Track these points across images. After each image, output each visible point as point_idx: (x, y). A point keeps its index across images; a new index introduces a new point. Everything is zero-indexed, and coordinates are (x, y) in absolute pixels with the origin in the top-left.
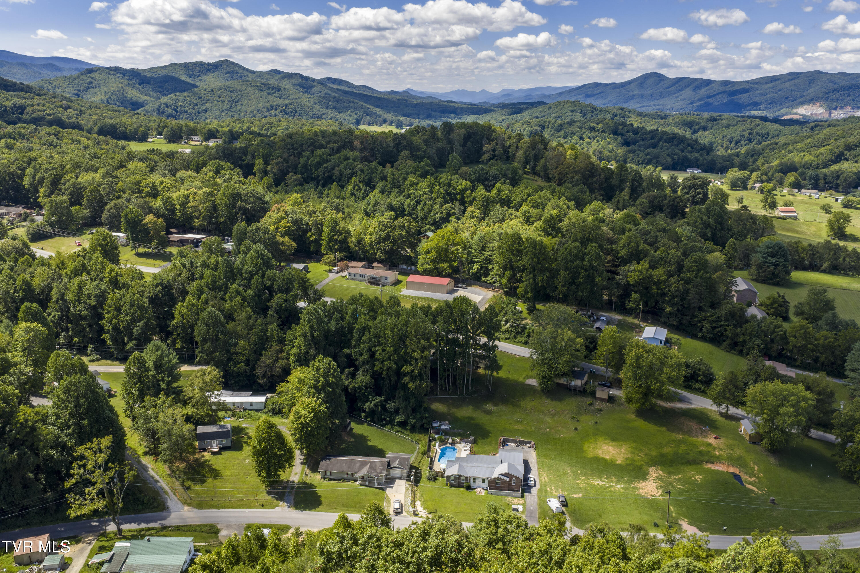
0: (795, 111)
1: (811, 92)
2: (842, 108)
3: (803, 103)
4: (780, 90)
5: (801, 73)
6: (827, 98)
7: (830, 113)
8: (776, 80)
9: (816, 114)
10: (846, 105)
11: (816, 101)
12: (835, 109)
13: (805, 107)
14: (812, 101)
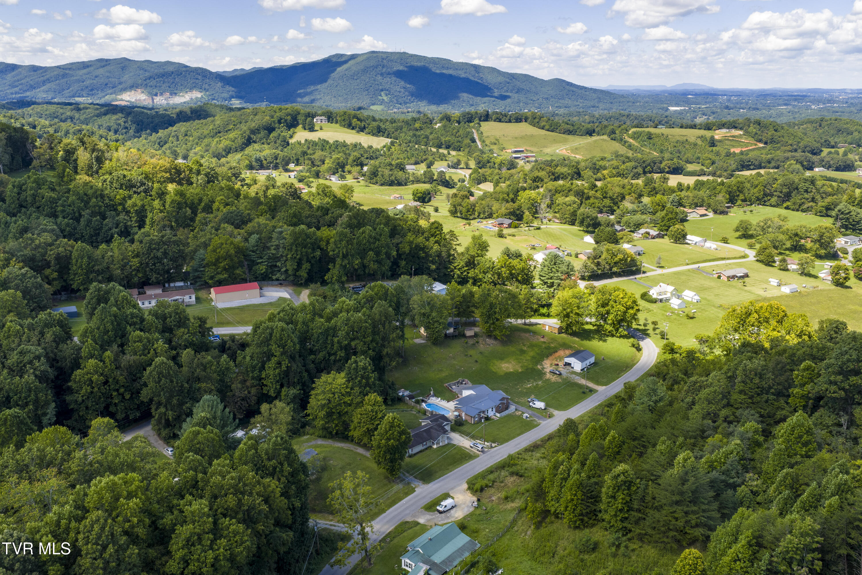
0: (119, 97)
1: (127, 77)
2: (161, 94)
3: (125, 90)
4: (96, 77)
5: (110, 60)
6: (146, 85)
7: (153, 99)
8: (88, 67)
9: (140, 100)
10: (164, 91)
11: (137, 87)
12: (156, 95)
13: (128, 93)
14: (133, 87)
